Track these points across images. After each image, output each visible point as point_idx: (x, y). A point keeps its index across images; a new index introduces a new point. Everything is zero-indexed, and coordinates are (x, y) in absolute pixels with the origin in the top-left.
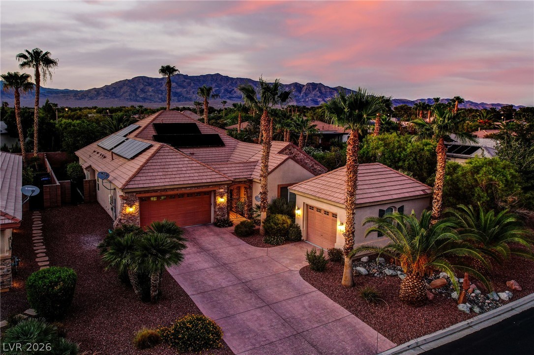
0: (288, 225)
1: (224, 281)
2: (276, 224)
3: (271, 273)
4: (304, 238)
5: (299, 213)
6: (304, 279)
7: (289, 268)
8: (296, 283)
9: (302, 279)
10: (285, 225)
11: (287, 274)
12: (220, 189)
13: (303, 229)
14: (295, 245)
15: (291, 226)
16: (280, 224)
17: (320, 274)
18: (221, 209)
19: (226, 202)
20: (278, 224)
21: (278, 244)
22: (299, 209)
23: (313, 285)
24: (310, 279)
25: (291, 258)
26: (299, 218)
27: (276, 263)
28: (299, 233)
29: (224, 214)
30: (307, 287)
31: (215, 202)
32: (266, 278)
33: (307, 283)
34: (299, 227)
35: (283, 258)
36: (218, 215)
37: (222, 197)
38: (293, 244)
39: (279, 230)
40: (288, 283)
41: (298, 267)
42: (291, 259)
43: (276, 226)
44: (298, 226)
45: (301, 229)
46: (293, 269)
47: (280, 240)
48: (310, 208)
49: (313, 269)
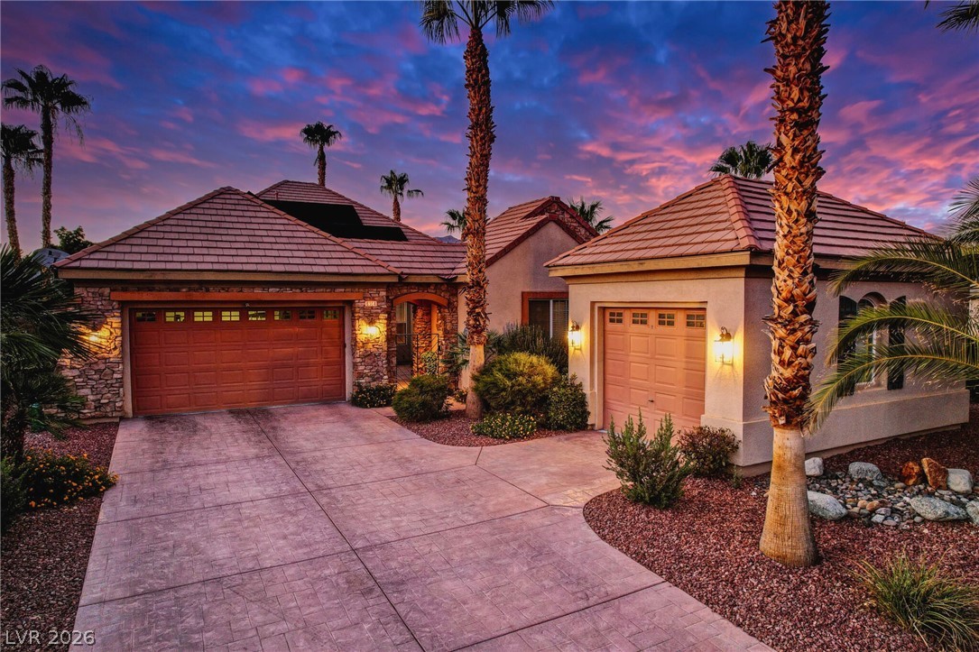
0: (545, 380)
1: (281, 542)
2: (511, 375)
3: (477, 515)
4: (594, 419)
5: (578, 340)
6: (604, 538)
7: (547, 498)
8: (570, 551)
9: (593, 536)
10: (539, 379)
11: (535, 520)
12: (365, 298)
13: (592, 392)
14: (566, 439)
15: (555, 382)
16: (522, 374)
17: (665, 517)
18: (368, 355)
19: (383, 338)
20: (516, 375)
21: (515, 437)
22: (577, 328)
23: (640, 558)
24: (628, 537)
25: (554, 470)
26: (578, 359)
27: (501, 485)
28: (579, 403)
29: (378, 372)
30: (619, 569)
31: (354, 339)
32: (452, 534)
33: (615, 554)
34: (581, 385)
35: (529, 471)
36: (361, 375)
37: (371, 323)
38: (562, 437)
39: (521, 394)
40: (539, 551)
41: (578, 496)
42: (553, 474)
43: (510, 379)
44: (577, 382)
45: (587, 390)
46: (560, 502)
47: (521, 423)
48: (612, 321)
49: (637, 499)
